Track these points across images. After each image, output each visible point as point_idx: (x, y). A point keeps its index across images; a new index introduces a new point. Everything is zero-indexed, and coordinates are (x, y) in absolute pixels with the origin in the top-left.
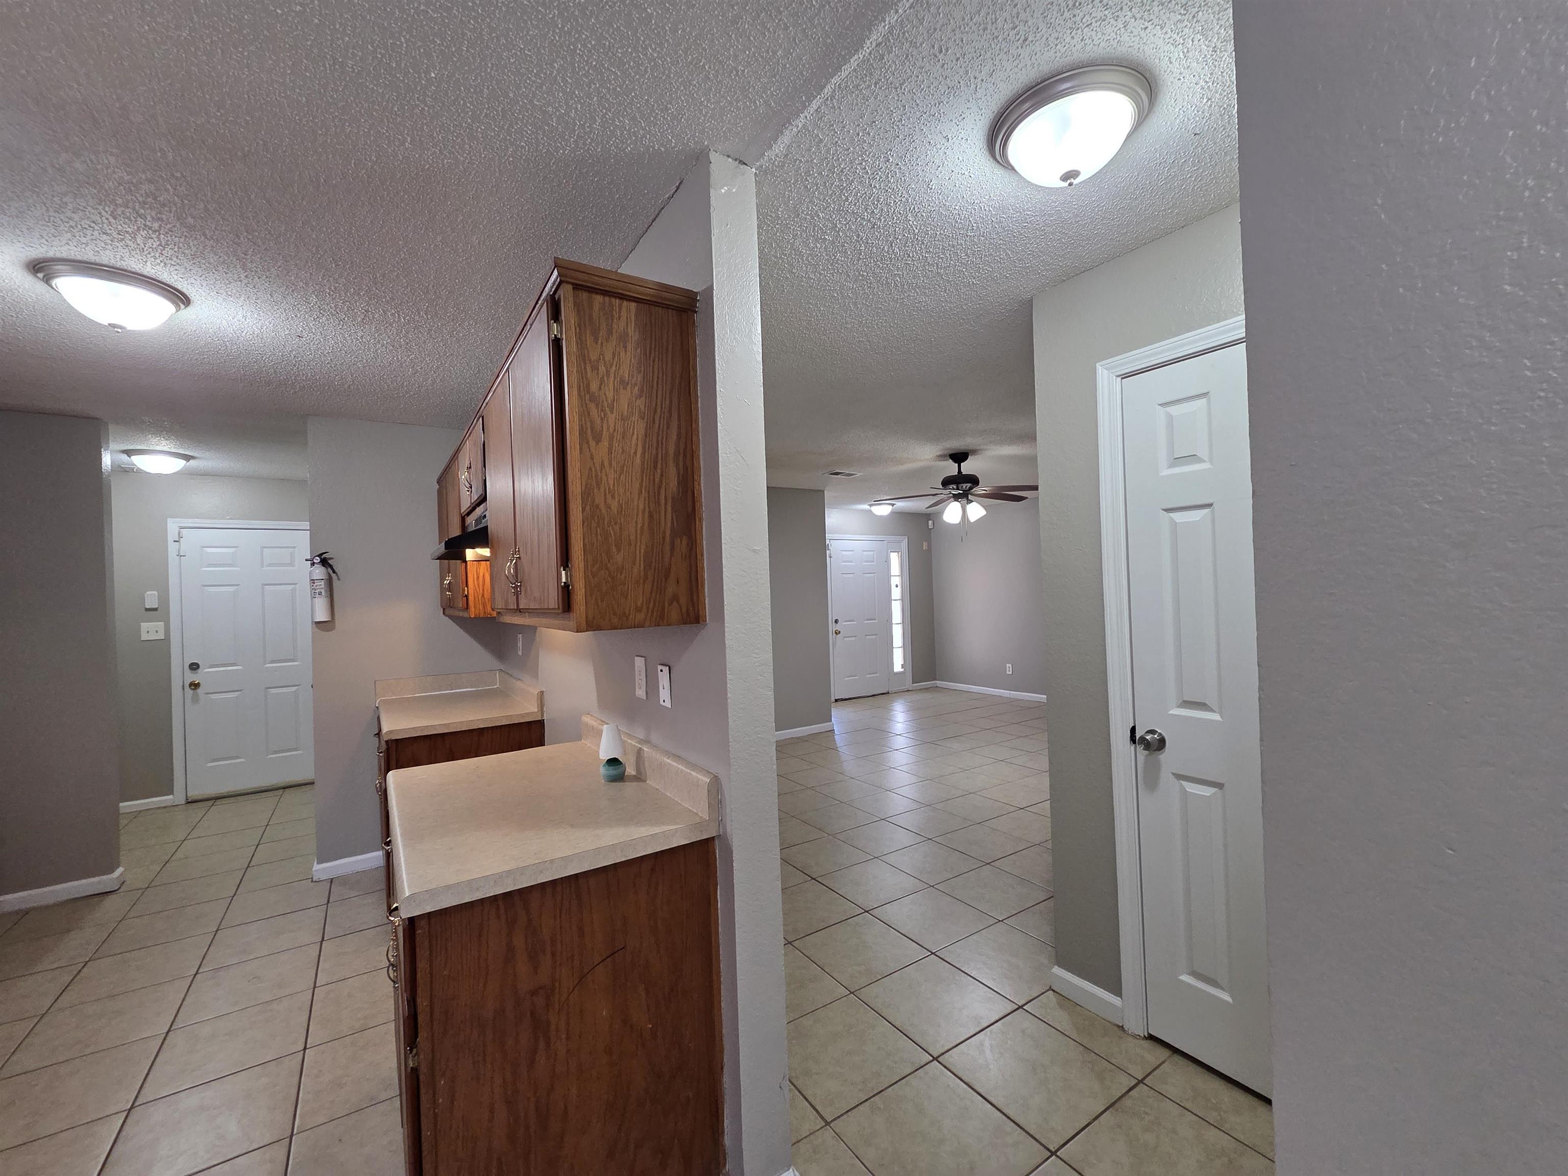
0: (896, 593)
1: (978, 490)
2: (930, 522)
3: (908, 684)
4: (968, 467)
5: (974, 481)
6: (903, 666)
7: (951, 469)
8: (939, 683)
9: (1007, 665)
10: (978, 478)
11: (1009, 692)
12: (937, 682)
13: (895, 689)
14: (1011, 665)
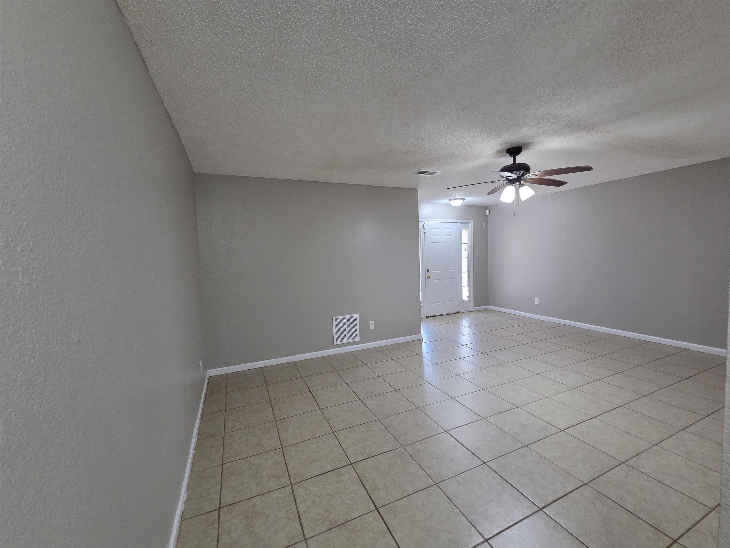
0: (465, 254)
1: (529, 176)
2: (487, 211)
3: (471, 308)
4: (520, 159)
5: (526, 168)
6: (468, 297)
7: (509, 161)
8: (490, 307)
9: (536, 299)
10: (529, 166)
11: (536, 315)
12: (489, 306)
13: (463, 310)
14: (538, 299)
